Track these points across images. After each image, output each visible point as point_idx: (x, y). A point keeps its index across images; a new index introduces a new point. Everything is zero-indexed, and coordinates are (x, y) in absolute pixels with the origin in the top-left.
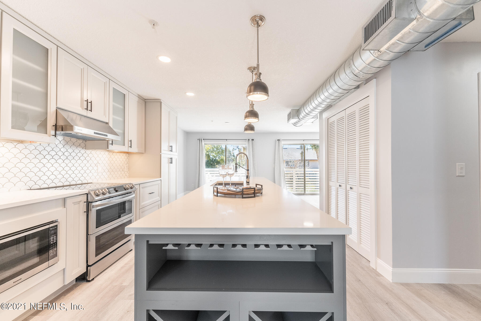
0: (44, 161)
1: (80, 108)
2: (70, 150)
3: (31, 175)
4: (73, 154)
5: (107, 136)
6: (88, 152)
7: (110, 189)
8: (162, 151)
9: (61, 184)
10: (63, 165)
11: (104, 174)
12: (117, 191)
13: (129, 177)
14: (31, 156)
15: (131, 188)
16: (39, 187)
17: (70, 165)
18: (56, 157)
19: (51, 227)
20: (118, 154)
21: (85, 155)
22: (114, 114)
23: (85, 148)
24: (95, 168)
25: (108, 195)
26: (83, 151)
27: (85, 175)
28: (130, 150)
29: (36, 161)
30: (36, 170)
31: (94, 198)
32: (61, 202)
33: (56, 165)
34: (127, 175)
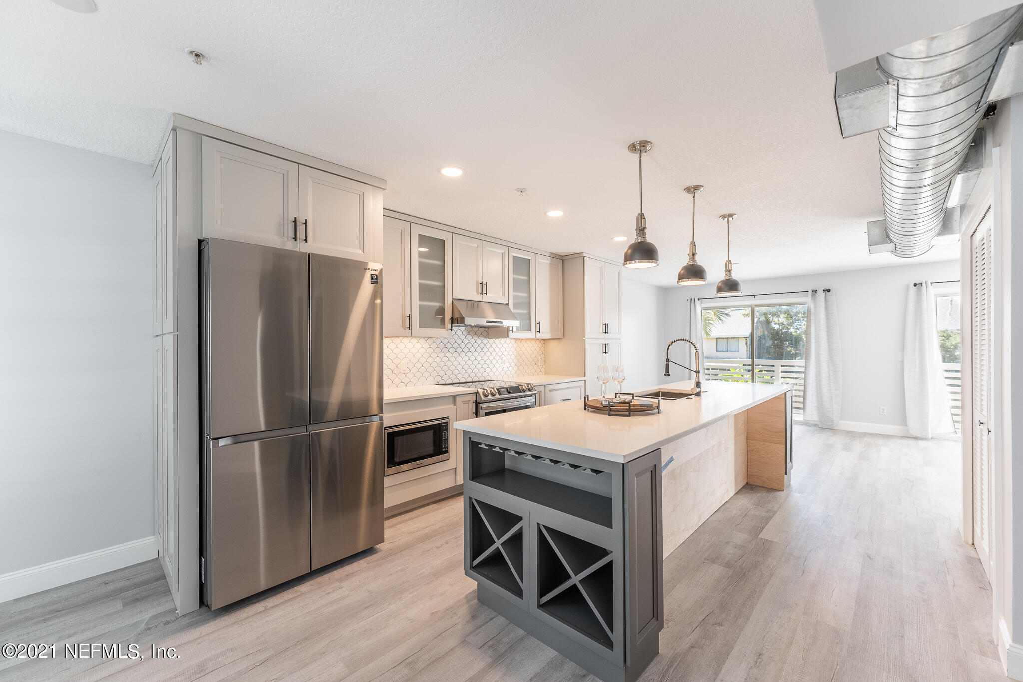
0: (448, 355)
1: (475, 293)
2: (472, 341)
3: (438, 369)
4: (476, 345)
5: (501, 323)
6: (491, 341)
7: (502, 390)
8: (586, 336)
9: (464, 380)
10: (466, 358)
11: (510, 368)
12: (509, 393)
13: (545, 374)
14: (438, 350)
15: (530, 390)
16: (444, 383)
17: (472, 358)
18: (459, 350)
19: (443, 423)
20: (528, 342)
21: (488, 346)
22: (515, 290)
23: (488, 336)
24: (500, 361)
25: (497, 396)
26: (485, 341)
27: (488, 370)
28: (539, 336)
29: (442, 355)
30: (442, 364)
31: (481, 398)
32: (451, 399)
33: (459, 359)
34: (543, 370)
